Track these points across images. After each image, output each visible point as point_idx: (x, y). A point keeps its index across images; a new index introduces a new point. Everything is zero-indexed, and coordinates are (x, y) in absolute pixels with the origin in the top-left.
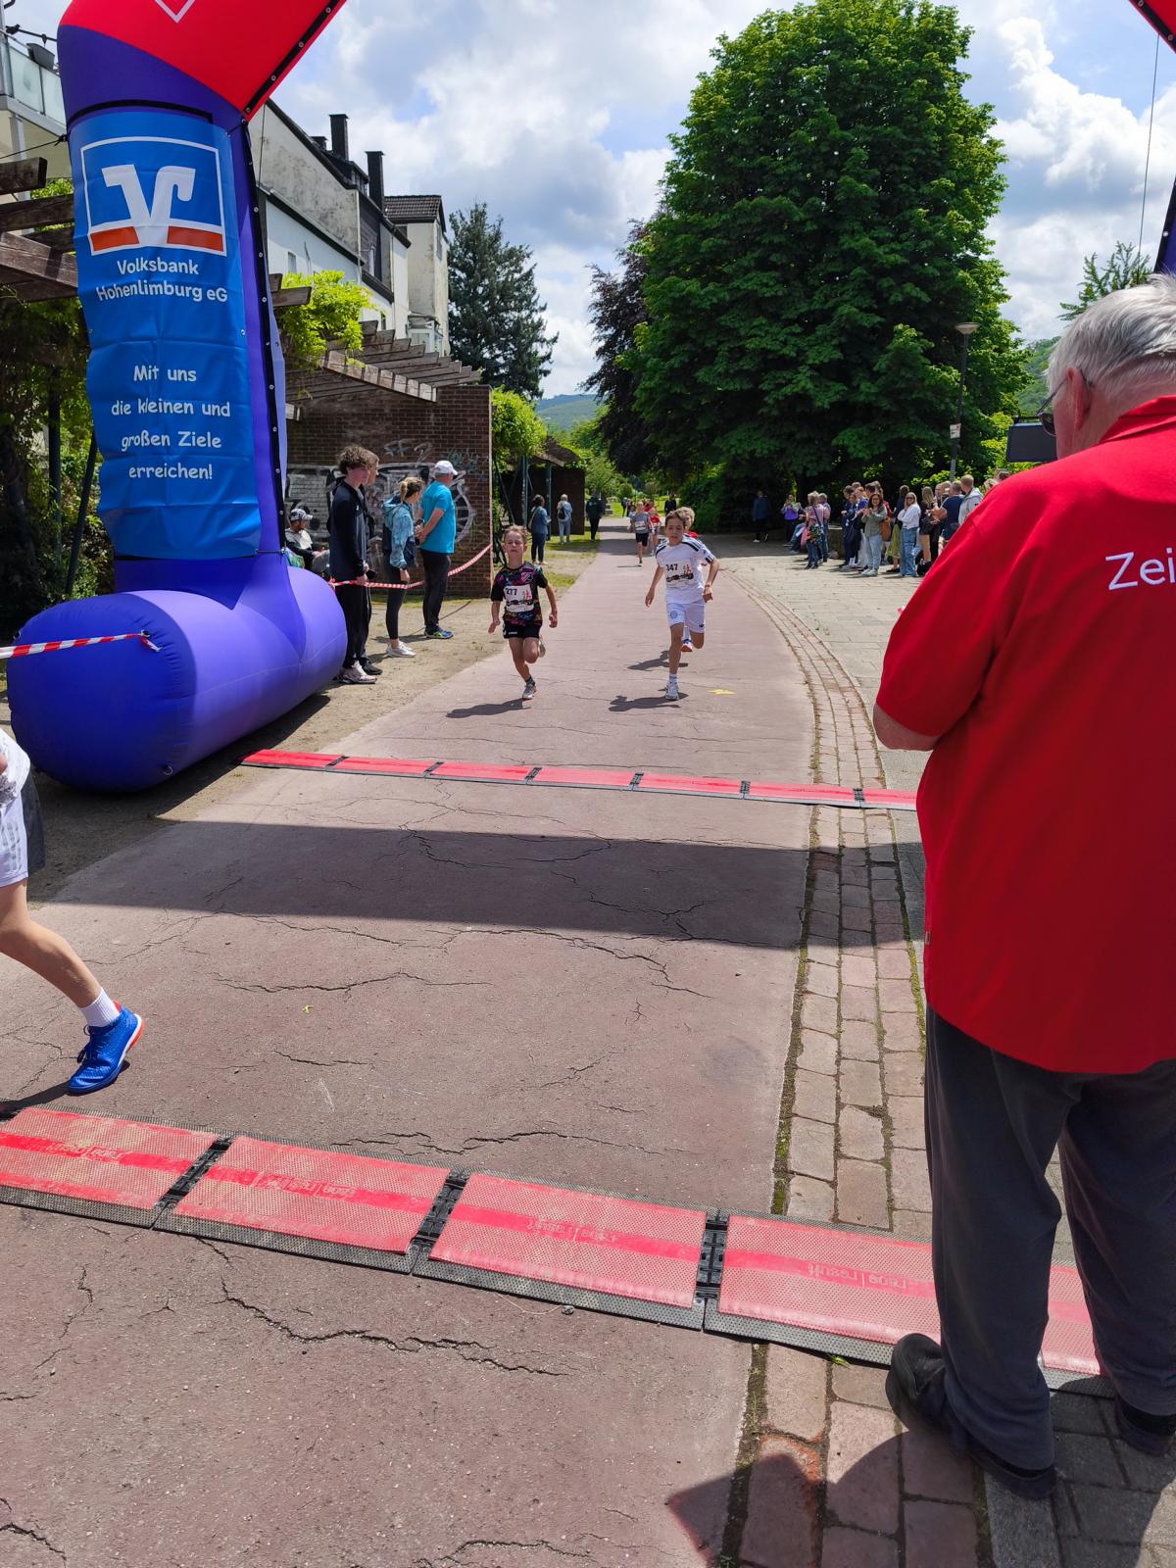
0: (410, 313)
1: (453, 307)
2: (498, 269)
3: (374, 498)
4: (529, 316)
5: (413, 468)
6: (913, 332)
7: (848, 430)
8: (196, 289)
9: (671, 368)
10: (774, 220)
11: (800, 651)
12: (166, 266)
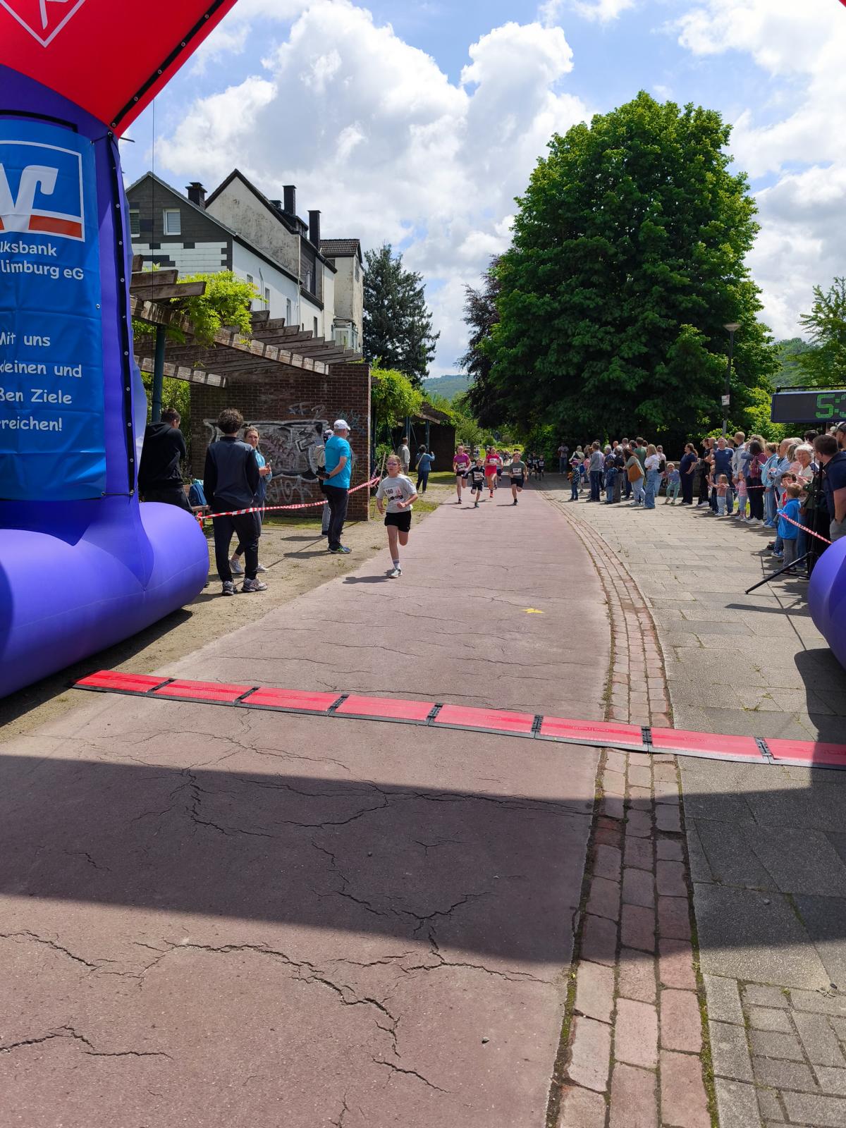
0: (335, 317)
1: (366, 314)
2: (398, 289)
3: (280, 445)
4: (419, 321)
5: (310, 423)
6: (695, 330)
7: (647, 401)
8: (53, 268)
9: (516, 356)
10: (592, 254)
11: (603, 572)
12: (27, 249)
